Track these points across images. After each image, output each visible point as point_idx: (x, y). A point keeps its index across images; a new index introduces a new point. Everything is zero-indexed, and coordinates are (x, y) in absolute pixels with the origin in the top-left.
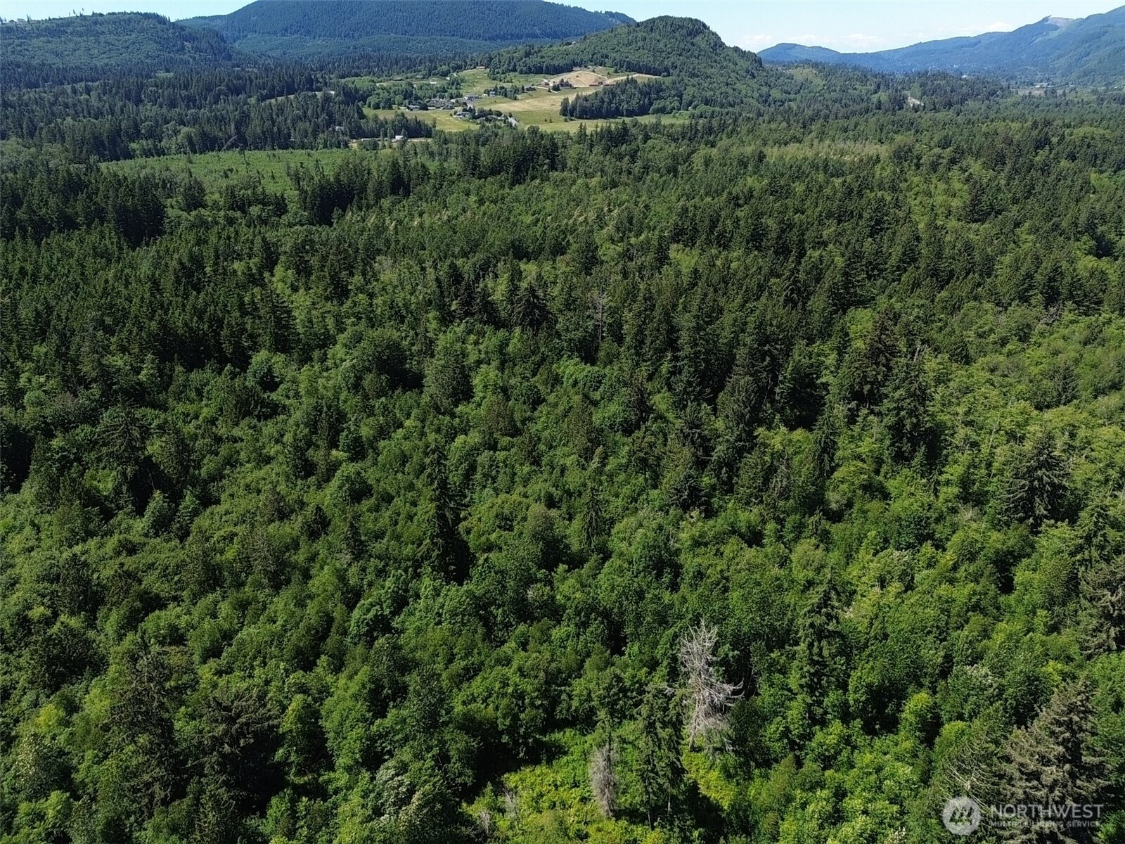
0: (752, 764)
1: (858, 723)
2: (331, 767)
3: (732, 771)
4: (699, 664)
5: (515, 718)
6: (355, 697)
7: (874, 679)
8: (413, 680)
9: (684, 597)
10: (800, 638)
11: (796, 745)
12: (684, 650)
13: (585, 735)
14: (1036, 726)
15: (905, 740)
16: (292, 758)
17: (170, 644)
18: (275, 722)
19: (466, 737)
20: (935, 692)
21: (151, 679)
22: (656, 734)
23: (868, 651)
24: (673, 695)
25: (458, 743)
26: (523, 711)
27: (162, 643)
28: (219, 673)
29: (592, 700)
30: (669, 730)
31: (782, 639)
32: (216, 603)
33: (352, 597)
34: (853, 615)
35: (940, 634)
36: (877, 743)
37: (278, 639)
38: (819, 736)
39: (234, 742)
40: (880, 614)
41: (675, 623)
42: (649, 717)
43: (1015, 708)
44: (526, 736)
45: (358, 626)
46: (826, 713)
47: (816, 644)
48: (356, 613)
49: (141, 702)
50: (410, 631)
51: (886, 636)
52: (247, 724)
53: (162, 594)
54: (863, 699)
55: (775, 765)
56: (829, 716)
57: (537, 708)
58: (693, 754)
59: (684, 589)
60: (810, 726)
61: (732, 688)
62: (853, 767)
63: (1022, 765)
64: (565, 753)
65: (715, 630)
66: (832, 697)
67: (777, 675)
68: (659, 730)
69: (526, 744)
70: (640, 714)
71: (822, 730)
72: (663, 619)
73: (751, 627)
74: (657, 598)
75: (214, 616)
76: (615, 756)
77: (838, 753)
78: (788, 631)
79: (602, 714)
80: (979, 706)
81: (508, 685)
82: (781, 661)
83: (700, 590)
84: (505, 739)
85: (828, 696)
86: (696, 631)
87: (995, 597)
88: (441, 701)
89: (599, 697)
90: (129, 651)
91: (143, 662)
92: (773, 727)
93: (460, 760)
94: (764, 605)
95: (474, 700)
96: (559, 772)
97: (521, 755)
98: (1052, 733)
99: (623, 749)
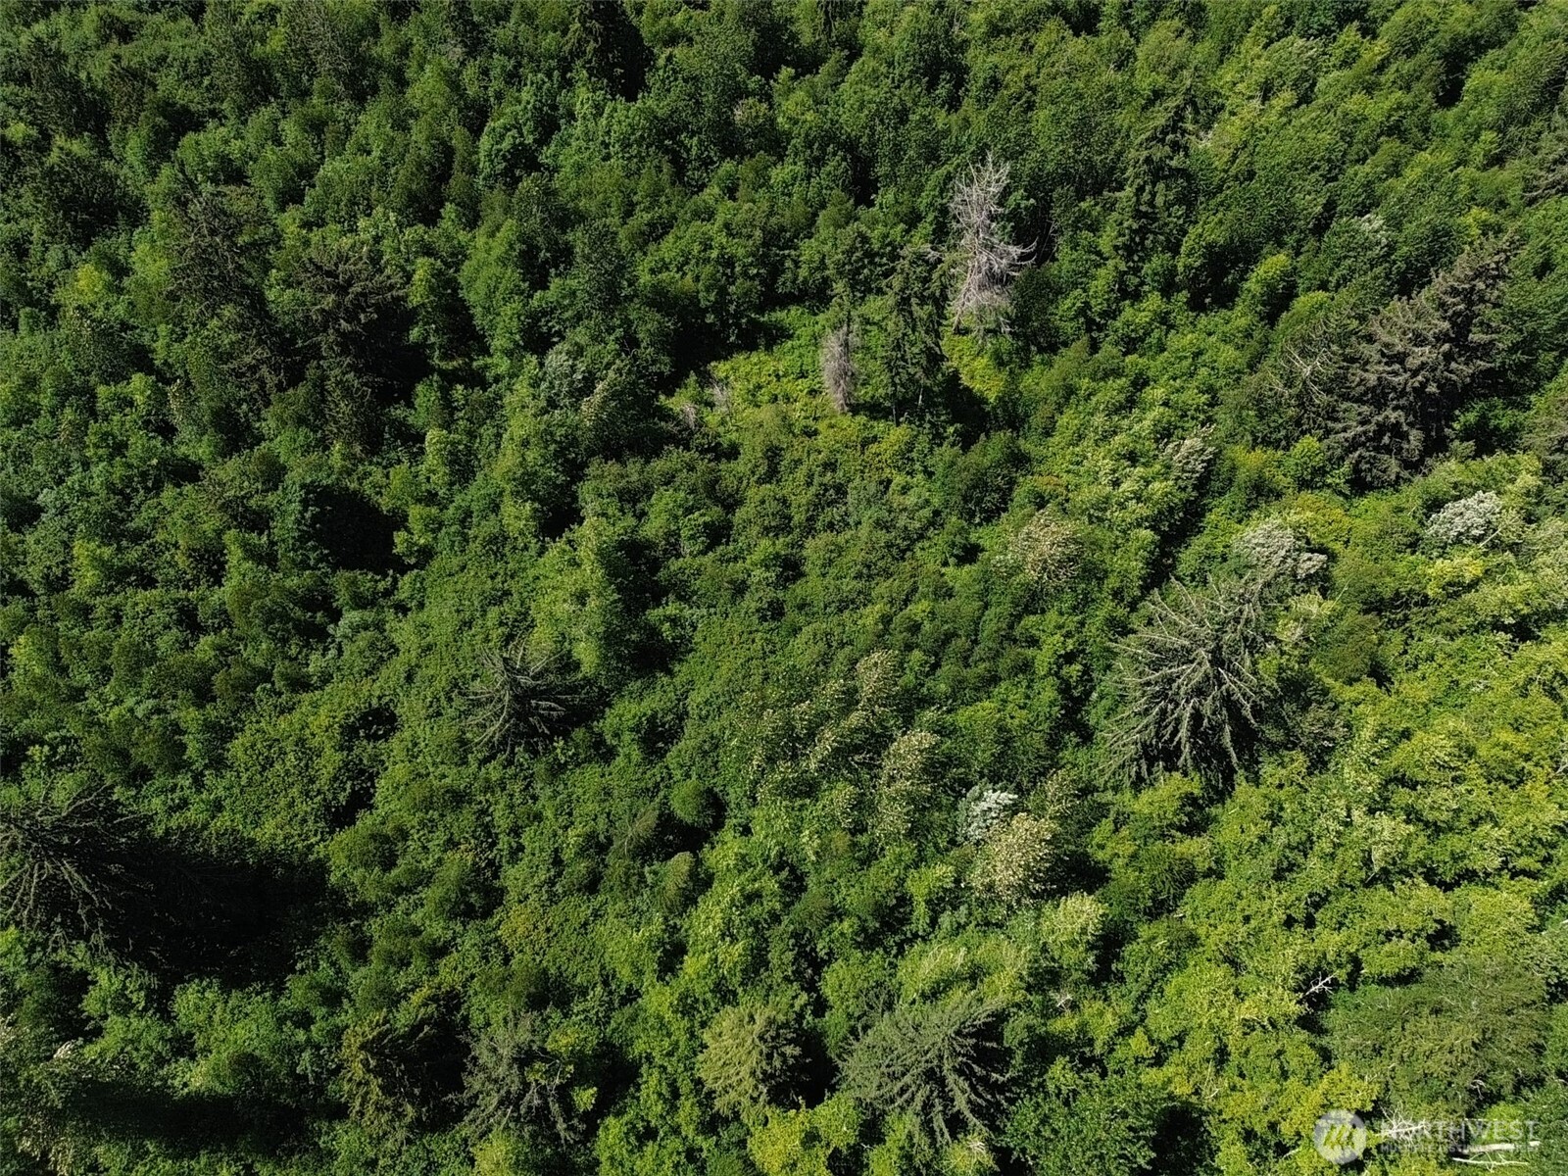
0: (1033, 348)
1: (1183, 296)
2: (485, 351)
3: (1006, 358)
4: (977, 218)
5: (723, 292)
6: (503, 261)
7: (1219, 236)
8: (578, 238)
9: (966, 120)
10: (1126, 180)
11: (1093, 325)
12: (958, 198)
13: (815, 314)
14: (1423, 298)
15: (1240, 316)
16: (432, 339)
17: (226, 183)
18: (401, 293)
19: (658, 316)
20: (1298, 253)
21: (213, 232)
22: (911, 313)
23: (1220, 198)
24: (939, 261)
25: (649, 324)
26: (733, 283)
27: (215, 181)
28: (307, 225)
29: (826, 268)
30: (929, 308)
31: (1100, 181)
32: (275, 122)
33: (476, 117)
34: (1210, 145)
35: (1330, 171)
36: (1203, 320)
37: (379, 176)
38: (1128, 313)
39: (352, 317)
40: (1252, 142)
41: (949, 159)
42: (902, 290)
43: (1402, 274)
44: (738, 315)
45: (492, 161)
46: (1142, 283)
47: (1148, 188)
48: (485, 143)
49: (211, 263)
50: (567, 170)
51: (1251, 175)
52: (363, 294)
53: (193, 107)
54: (1198, 264)
55: (1063, 350)
56: (1146, 288)
57: (752, 278)
58: (956, 338)
59: (968, 105)
60: (1117, 301)
61: (1019, 251)
62: (1163, 350)
63: (1387, 345)
64: (790, 337)
65: (1006, 168)
66: (1157, 262)
67: (1085, 233)
68: (915, 308)
69: (738, 325)
70: (891, 287)
71: (1132, 305)
72: (931, 155)
73: (1059, 164)
74: (926, 120)
75: (278, 142)
76: (855, 340)
77: (1147, 334)
78: (1112, 171)
79: (839, 287)
80: (1354, 271)
81: (711, 248)
82: (1095, 213)
83: (992, 107)
84: (710, 319)
85: (1150, 261)
86: (978, 170)
87: (1427, 113)
88: (620, 269)
89: (837, 263)
90: (171, 192)
91: (195, 208)
92: (1068, 303)
93: (652, 344)
94: (1083, 130)
95: (666, 267)
96: (783, 359)
97: (732, 339)
98: (1442, 305)
99: (866, 332)
